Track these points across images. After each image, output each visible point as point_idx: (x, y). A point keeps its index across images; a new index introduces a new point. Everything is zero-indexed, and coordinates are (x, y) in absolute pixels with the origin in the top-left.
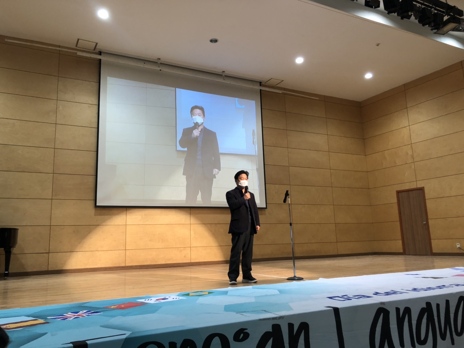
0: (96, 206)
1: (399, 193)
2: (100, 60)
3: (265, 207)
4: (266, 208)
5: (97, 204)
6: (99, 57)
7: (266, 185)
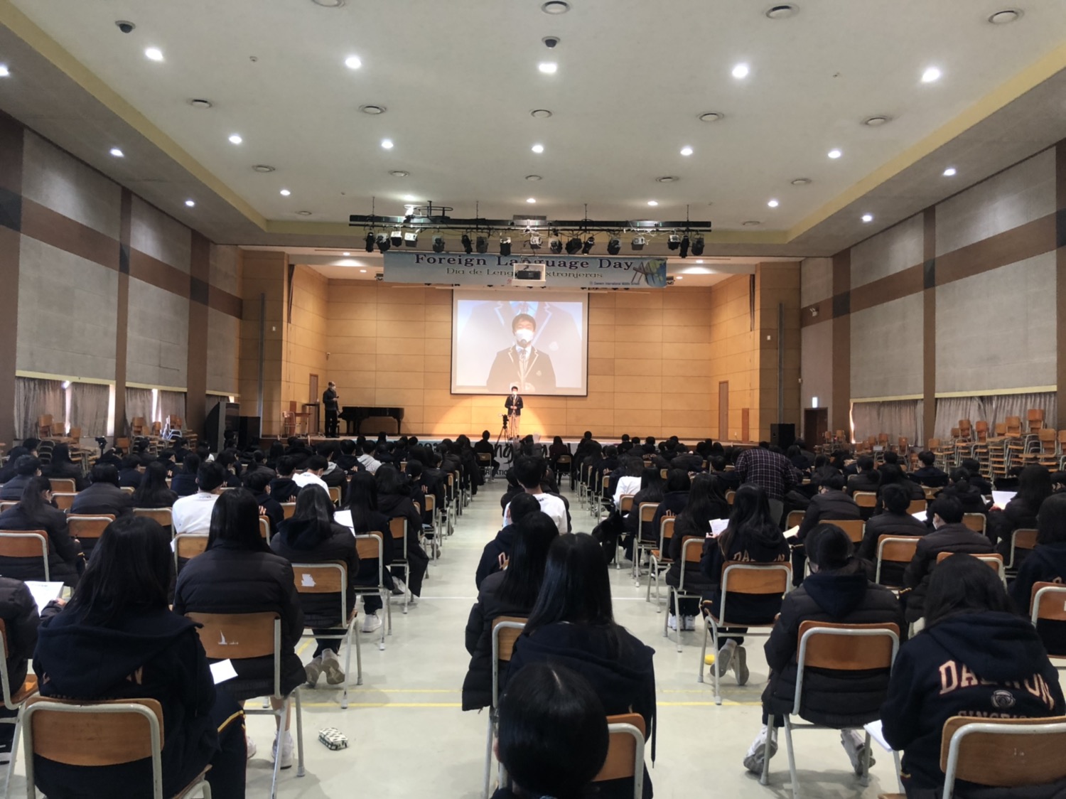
0: (451, 394)
1: (721, 385)
2: (452, 290)
3: (585, 394)
4: (587, 396)
5: (452, 392)
6: (451, 288)
7: (589, 377)
